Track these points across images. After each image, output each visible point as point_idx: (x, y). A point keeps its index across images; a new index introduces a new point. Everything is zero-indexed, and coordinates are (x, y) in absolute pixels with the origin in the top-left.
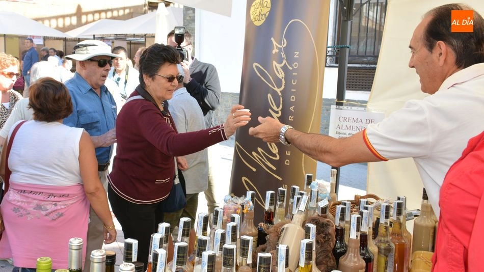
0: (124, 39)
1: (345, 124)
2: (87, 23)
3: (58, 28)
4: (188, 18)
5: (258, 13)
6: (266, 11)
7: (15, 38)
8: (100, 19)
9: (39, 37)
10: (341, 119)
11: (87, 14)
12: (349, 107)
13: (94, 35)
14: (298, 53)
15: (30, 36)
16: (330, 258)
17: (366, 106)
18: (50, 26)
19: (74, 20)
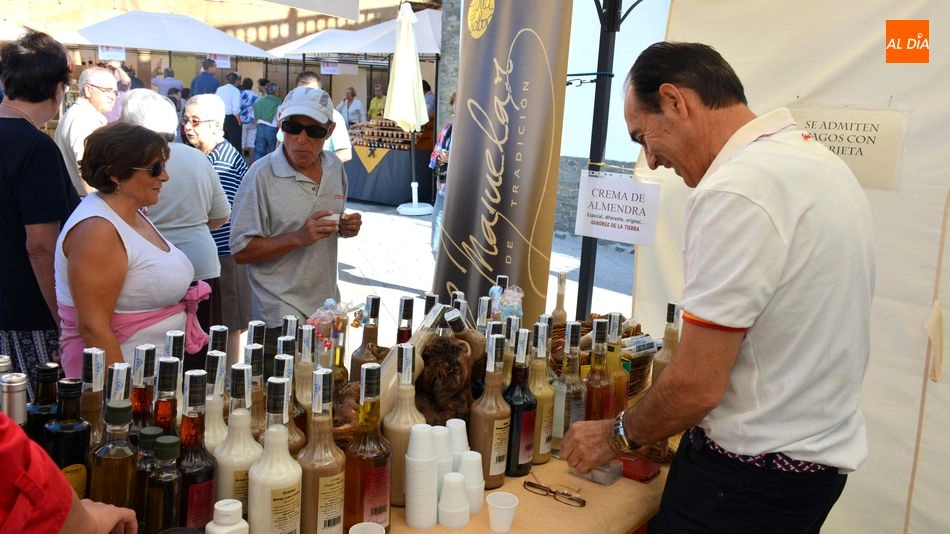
0: (356, 62)
1: (601, 200)
2: (305, 34)
3: (258, 43)
4: (449, 28)
5: (477, 19)
6: (488, 14)
7: (190, 58)
8: (326, 28)
9: (224, 56)
10: (597, 193)
11: (305, 20)
12: (608, 173)
13: (304, 55)
14: (528, 83)
15: (211, 54)
16: (463, 402)
17: (632, 172)
18: (246, 38)
19: (285, 30)
